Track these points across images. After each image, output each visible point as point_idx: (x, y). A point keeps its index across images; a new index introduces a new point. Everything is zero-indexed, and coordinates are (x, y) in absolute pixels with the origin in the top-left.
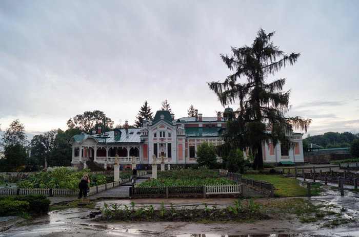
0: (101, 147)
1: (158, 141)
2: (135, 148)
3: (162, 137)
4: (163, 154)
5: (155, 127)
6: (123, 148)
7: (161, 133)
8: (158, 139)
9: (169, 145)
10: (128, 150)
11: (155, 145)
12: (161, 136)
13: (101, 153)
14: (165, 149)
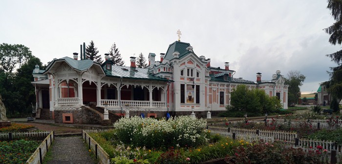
0: (109, 83)
1: (186, 82)
2: (160, 88)
3: (190, 76)
4: (190, 99)
5: (184, 62)
6: (142, 87)
7: (188, 70)
8: (186, 79)
9: (198, 87)
10: (151, 90)
11: (182, 86)
12: (188, 75)
13: (109, 93)
14: (193, 92)
